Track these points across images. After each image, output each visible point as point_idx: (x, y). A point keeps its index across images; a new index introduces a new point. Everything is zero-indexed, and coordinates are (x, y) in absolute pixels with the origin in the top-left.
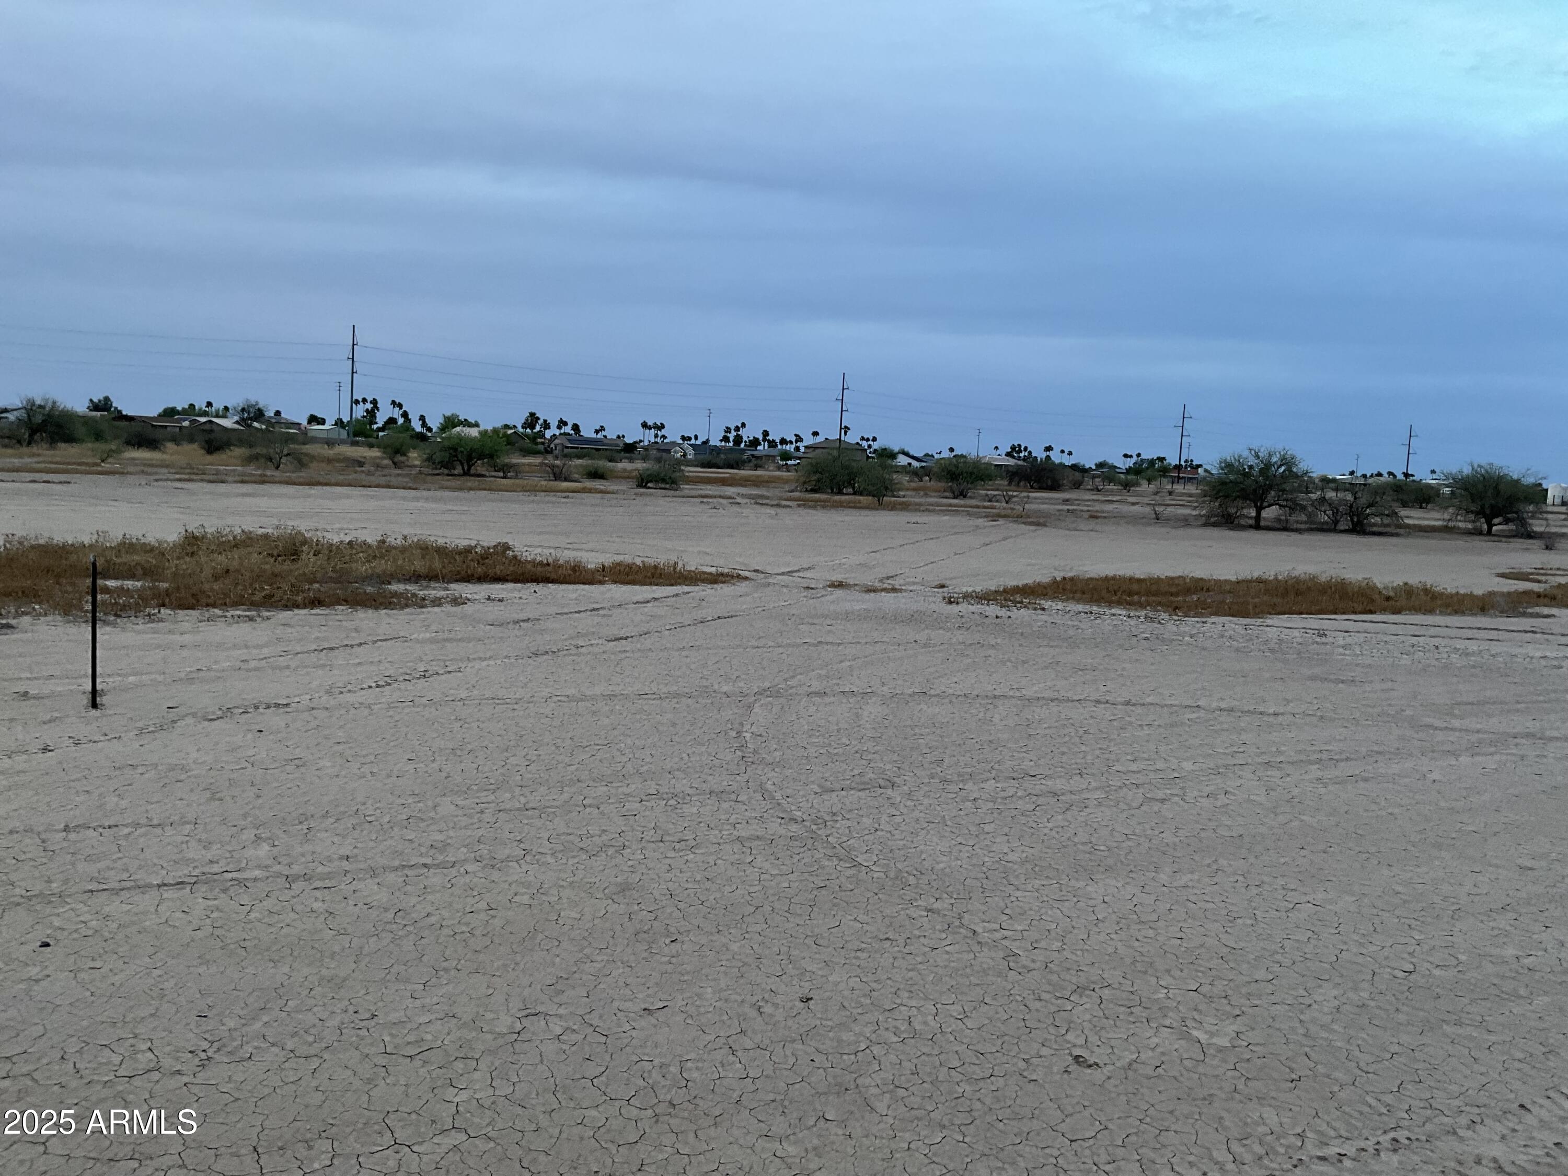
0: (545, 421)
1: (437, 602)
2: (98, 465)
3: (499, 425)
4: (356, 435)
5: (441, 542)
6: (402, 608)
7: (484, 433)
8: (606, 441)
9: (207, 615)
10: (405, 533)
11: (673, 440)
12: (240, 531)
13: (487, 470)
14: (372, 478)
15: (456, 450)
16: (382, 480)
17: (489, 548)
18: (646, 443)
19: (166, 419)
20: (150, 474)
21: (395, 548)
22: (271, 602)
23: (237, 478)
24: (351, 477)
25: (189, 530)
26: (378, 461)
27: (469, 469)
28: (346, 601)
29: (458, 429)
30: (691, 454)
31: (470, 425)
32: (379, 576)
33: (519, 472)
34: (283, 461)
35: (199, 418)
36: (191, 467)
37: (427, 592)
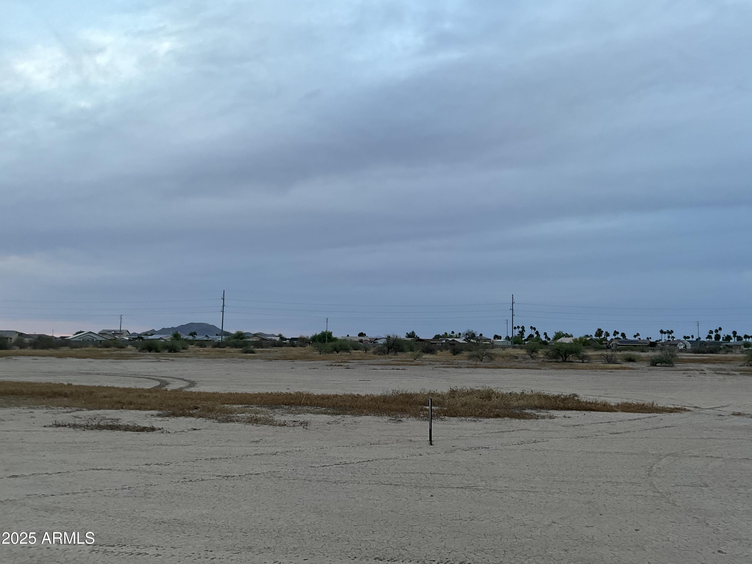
0: (607, 332)
1: (543, 417)
2: (412, 361)
3: (582, 335)
4: (515, 343)
5: (546, 393)
6: (529, 419)
7: (575, 340)
8: (640, 341)
9: (460, 419)
10: (533, 389)
12: (469, 388)
13: (574, 359)
14: (521, 364)
15: (559, 350)
16: (525, 365)
17: (567, 396)
18: (663, 341)
19: (436, 340)
20: (434, 365)
21: (527, 396)
22: (482, 415)
23: (466, 366)
24: (512, 364)
25: (452, 388)
26: (524, 356)
27: (566, 358)
28: (508, 416)
29: (562, 338)
30: (689, 346)
31: (569, 336)
32: (521, 407)
33: (590, 359)
34: (483, 357)
35: (449, 339)
36: (448, 362)
37: (539, 414)
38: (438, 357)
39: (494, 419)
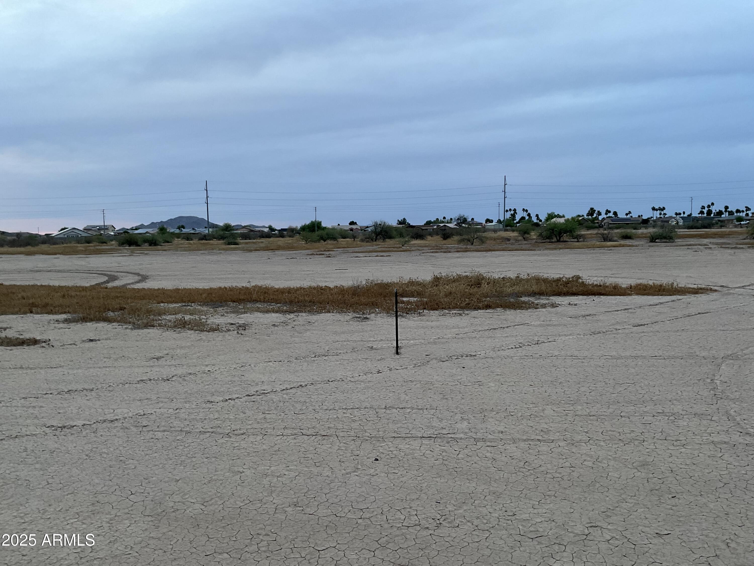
0: (599, 212)
1: (544, 306)
2: (400, 247)
3: (574, 215)
4: (506, 226)
5: (545, 276)
6: (527, 309)
7: (567, 220)
8: (632, 219)
9: (442, 313)
10: (529, 272)
11: (670, 215)
12: (456, 274)
13: (569, 239)
14: (514, 246)
15: (553, 230)
16: (518, 247)
17: (569, 278)
18: (655, 218)
19: (427, 226)
20: (421, 250)
21: (523, 280)
22: (469, 307)
23: (455, 250)
24: (504, 247)
25: (436, 275)
26: (516, 238)
27: (560, 239)
28: (501, 306)
29: (554, 219)
30: (681, 222)
31: (560, 217)
32: (516, 294)
33: (586, 238)
34: (475, 241)
35: (440, 224)
36: (437, 246)
37: (539, 301)
38: (427, 242)
39: (484, 311)
